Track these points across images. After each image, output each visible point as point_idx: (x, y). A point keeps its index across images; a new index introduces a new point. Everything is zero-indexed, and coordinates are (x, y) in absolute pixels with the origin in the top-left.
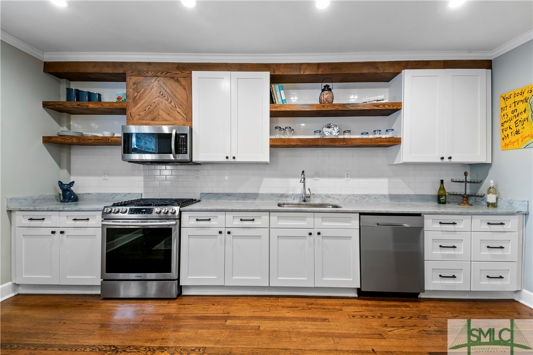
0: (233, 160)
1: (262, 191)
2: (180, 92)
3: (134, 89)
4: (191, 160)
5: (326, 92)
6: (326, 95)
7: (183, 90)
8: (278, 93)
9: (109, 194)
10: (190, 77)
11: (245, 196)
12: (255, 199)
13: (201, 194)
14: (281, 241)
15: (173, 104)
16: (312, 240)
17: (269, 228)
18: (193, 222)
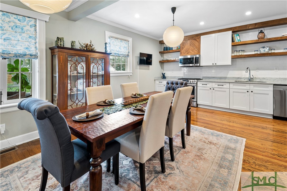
0: (215, 65)
1: (228, 76)
2: (197, 43)
3: (182, 45)
4: (200, 66)
5: (260, 34)
6: (261, 35)
7: (198, 43)
8: (236, 37)
9: (174, 77)
10: (200, 38)
11: (221, 78)
12: (225, 79)
13: (203, 77)
14: (234, 93)
15: (194, 48)
16: (249, 94)
17: (230, 88)
18: (201, 85)
